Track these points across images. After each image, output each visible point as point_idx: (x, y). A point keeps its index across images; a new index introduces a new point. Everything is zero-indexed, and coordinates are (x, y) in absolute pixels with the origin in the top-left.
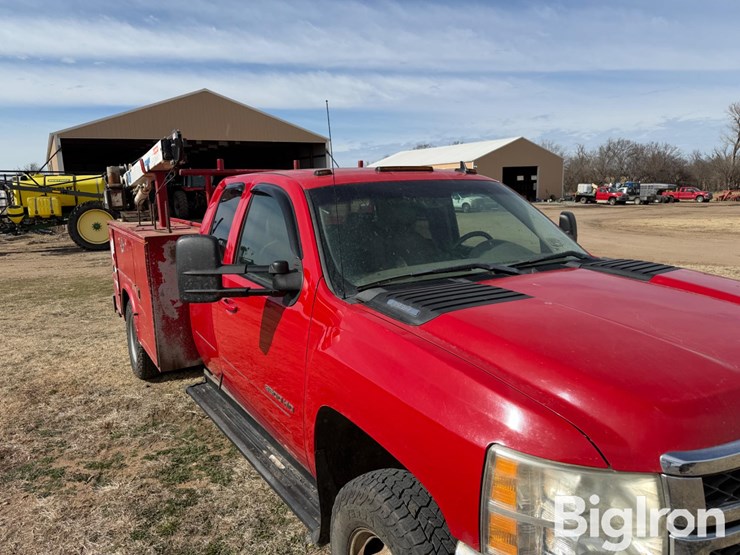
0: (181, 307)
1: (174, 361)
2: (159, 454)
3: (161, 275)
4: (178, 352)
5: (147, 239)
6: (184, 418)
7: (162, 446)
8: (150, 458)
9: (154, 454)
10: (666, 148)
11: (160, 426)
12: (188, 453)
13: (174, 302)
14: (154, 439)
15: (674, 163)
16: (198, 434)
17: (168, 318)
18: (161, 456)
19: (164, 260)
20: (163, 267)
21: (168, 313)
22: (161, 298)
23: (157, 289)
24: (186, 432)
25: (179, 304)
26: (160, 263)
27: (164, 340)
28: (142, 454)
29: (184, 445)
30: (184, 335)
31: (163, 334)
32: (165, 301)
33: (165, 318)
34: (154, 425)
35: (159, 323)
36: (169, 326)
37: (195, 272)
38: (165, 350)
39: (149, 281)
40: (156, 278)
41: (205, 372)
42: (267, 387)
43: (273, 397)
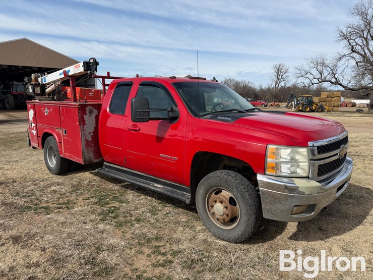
0: (93, 136)
1: (89, 159)
2: (89, 198)
3: (85, 121)
4: (91, 155)
5: (80, 105)
6: (90, 186)
7: (87, 196)
8: (86, 199)
10: (248, 83)
12: (102, 197)
13: (90, 133)
14: (82, 194)
15: (252, 89)
16: (101, 191)
17: (87, 140)
19: (86, 114)
20: (86, 117)
21: (87, 138)
23: (83, 127)
24: (94, 191)
25: (92, 134)
26: (84, 116)
27: (86, 150)
28: (80, 199)
30: (94, 148)
31: (85, 147)
32: (86, 132)
33: (86, 140)
35: (84, 142)
36: (88, 144)
37: (140, 111)
38: (86, 154)
39: (80, 124)
40: (83, 122)
41: (105, 163)
42: (161, 155)
43: (165, 158)
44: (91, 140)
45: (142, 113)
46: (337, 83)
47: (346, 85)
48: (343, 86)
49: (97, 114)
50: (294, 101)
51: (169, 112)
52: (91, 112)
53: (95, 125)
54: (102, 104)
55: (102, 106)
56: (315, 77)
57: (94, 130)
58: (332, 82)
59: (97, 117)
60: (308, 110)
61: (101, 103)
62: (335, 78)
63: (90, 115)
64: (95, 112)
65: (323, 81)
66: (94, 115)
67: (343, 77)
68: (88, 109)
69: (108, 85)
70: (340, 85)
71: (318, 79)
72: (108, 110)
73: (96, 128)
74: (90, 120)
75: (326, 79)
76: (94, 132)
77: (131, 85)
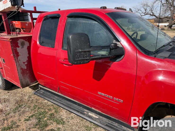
0: (27, 64)
1: (26, 84)
2: (29, 117)
3: (18, 53)
5: (11, 39)
6: (30, 101)
7: (29, 114)
8: (28, 120)
9: (27, 118)
11: (23, 106)
12: (41, 115)
13: (24, 63)
14: (24, 112)
16: (39, 106)
18: (31, 118)
19: (19, 47)
20: (19, 49)
21: (22, 67)
22: (19, 62)
23: (17, 59)
24: (34, 107)
25: (26, 63)
26: (17, 48)
27: (22, 77)
28: (23, 120)
29: (36, 112)
30: (29, 74)
31: (21, 75)
32: (21, 62)
33: (22, 69)
34: (20, 106)
35: (20, 71)
36: (23, 72)
37: (81, 51)
38: (23, 80)
39: (14, 56)
40: (17, 54)
41: (40, 86)
42: (99, 93)
43: (104, 97)
44: (26, 68)
45: (82, 53)
46: (153, 15)
47: (157, 16)
48: (156, 17)
49: (29, 45)
50: (131, 26)
51: (111, 49)
52: (23, 44)
53: (28, 55)
54: (31, 37)
55: (33, 38)
56: (143, 12)
57: (27, 59)
58: (151, 15)
59: (29, 48)
60: (138, 30)
61: (31, 35)
62: (152, 12)
63: (23, 47)
64: (27, 44)
65: (147, 14)
66: (26, 47)
67: (156, 12)
68: (19, 42)
69: (35, 19)
70: (155, 16)
71: (144, 13)
72: (38, 43)
73: (29, 58)
74: (23, 51)
75: (149, 13)
76: (27, 61)
77: (58, 18)
